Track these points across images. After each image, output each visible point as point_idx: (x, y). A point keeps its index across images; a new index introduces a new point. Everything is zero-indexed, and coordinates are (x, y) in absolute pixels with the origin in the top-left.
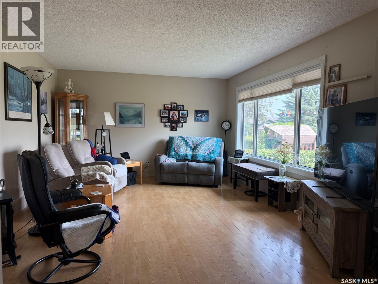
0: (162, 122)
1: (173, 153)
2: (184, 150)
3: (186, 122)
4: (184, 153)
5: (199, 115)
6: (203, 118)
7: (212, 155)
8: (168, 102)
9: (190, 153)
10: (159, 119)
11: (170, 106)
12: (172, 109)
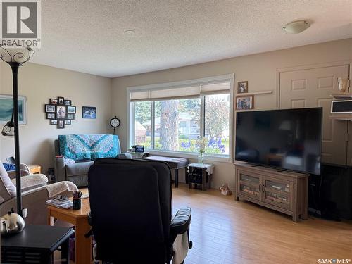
0: (47, 118)
1: (69, 153)
2: (81, 150)
3: (74, 119)
4: (83, 153)
5: (87, 112)
6: (91, 115)
7: (112, 152)
8: (54, 96)
9: (89, 152)
10: (43, 114)
11: (56, 101)
12: (58, 104)
